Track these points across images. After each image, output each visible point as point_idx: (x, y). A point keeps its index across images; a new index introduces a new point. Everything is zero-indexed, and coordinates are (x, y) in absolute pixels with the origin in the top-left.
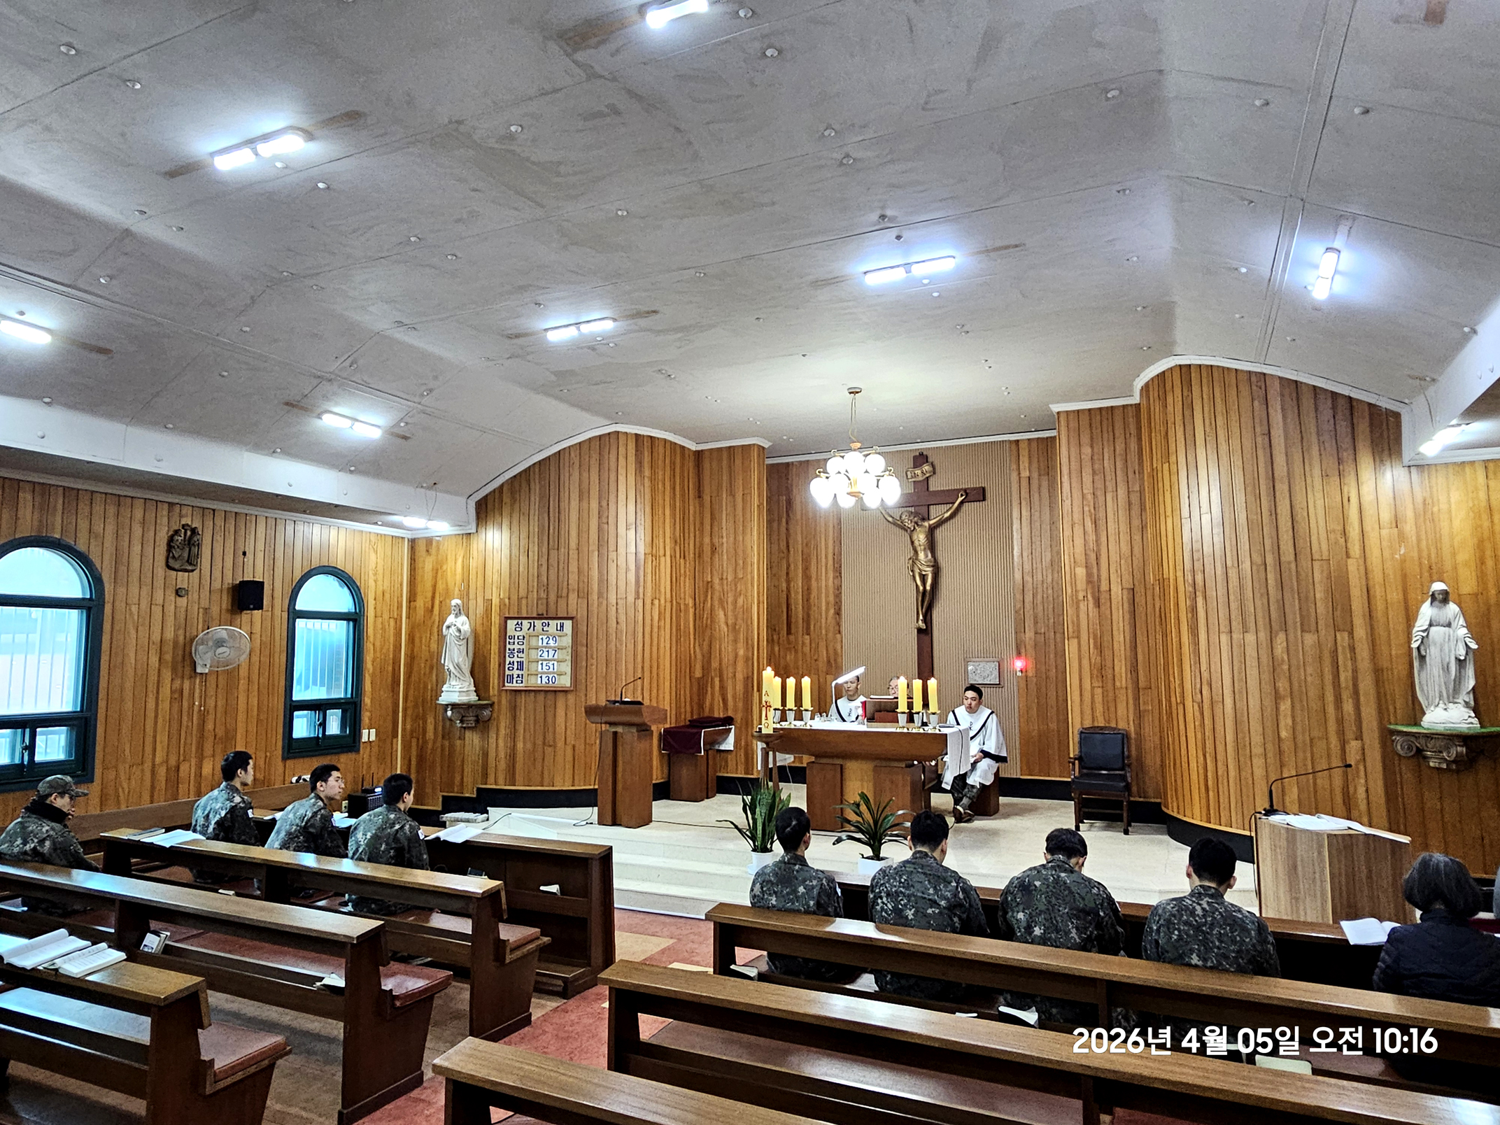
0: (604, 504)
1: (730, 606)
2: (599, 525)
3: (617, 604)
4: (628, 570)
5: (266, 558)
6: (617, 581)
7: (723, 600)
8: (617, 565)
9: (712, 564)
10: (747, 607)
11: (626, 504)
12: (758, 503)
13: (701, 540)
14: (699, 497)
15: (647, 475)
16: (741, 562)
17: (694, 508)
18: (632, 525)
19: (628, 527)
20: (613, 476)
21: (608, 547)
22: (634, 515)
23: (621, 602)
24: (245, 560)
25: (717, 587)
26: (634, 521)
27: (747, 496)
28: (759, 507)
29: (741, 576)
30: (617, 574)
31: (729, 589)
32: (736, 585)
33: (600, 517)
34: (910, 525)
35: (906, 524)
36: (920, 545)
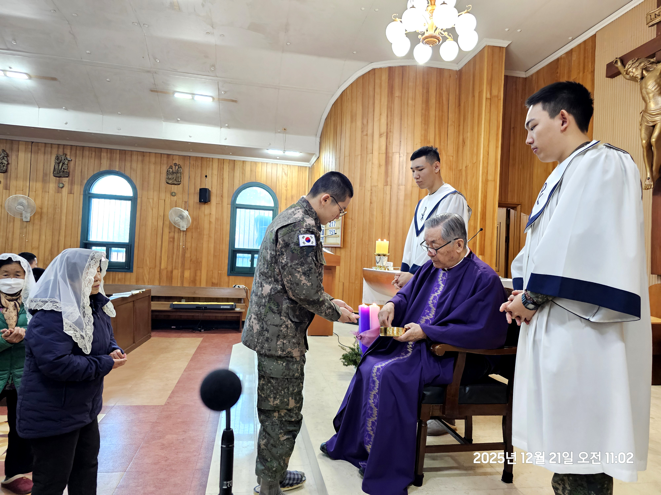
0: (365, 122)
1: (469, 187)
2: (362, 138)
3: (371, 190)
4: (380, 166)
5: (218, 179)
6: (372, 174)
7: (466, 183)
8: (372, 163)
9: (462, 155)
10: (476, 186)
11: (380, 119)
12: (489, 96)
13: (459, 138)
14: (459, 105)
15: (397, 95)
16: (475, 149)
17: (456, 115)
18: (383, 133)
19: (381, 135)
20: (371, 102)
21: (367, 152)
22: (386, 125)
23: (374, 189)
24: (207, 179)
25: (464, 173)
26: (385, 130)
27: (481, 93)
28: (490, 100)
29: (475, 161)
30: (372, 170)
31: (469, 173)
32: (472, 169)
33: (362, 132)
34: (636, 73)
35: (631, 74)
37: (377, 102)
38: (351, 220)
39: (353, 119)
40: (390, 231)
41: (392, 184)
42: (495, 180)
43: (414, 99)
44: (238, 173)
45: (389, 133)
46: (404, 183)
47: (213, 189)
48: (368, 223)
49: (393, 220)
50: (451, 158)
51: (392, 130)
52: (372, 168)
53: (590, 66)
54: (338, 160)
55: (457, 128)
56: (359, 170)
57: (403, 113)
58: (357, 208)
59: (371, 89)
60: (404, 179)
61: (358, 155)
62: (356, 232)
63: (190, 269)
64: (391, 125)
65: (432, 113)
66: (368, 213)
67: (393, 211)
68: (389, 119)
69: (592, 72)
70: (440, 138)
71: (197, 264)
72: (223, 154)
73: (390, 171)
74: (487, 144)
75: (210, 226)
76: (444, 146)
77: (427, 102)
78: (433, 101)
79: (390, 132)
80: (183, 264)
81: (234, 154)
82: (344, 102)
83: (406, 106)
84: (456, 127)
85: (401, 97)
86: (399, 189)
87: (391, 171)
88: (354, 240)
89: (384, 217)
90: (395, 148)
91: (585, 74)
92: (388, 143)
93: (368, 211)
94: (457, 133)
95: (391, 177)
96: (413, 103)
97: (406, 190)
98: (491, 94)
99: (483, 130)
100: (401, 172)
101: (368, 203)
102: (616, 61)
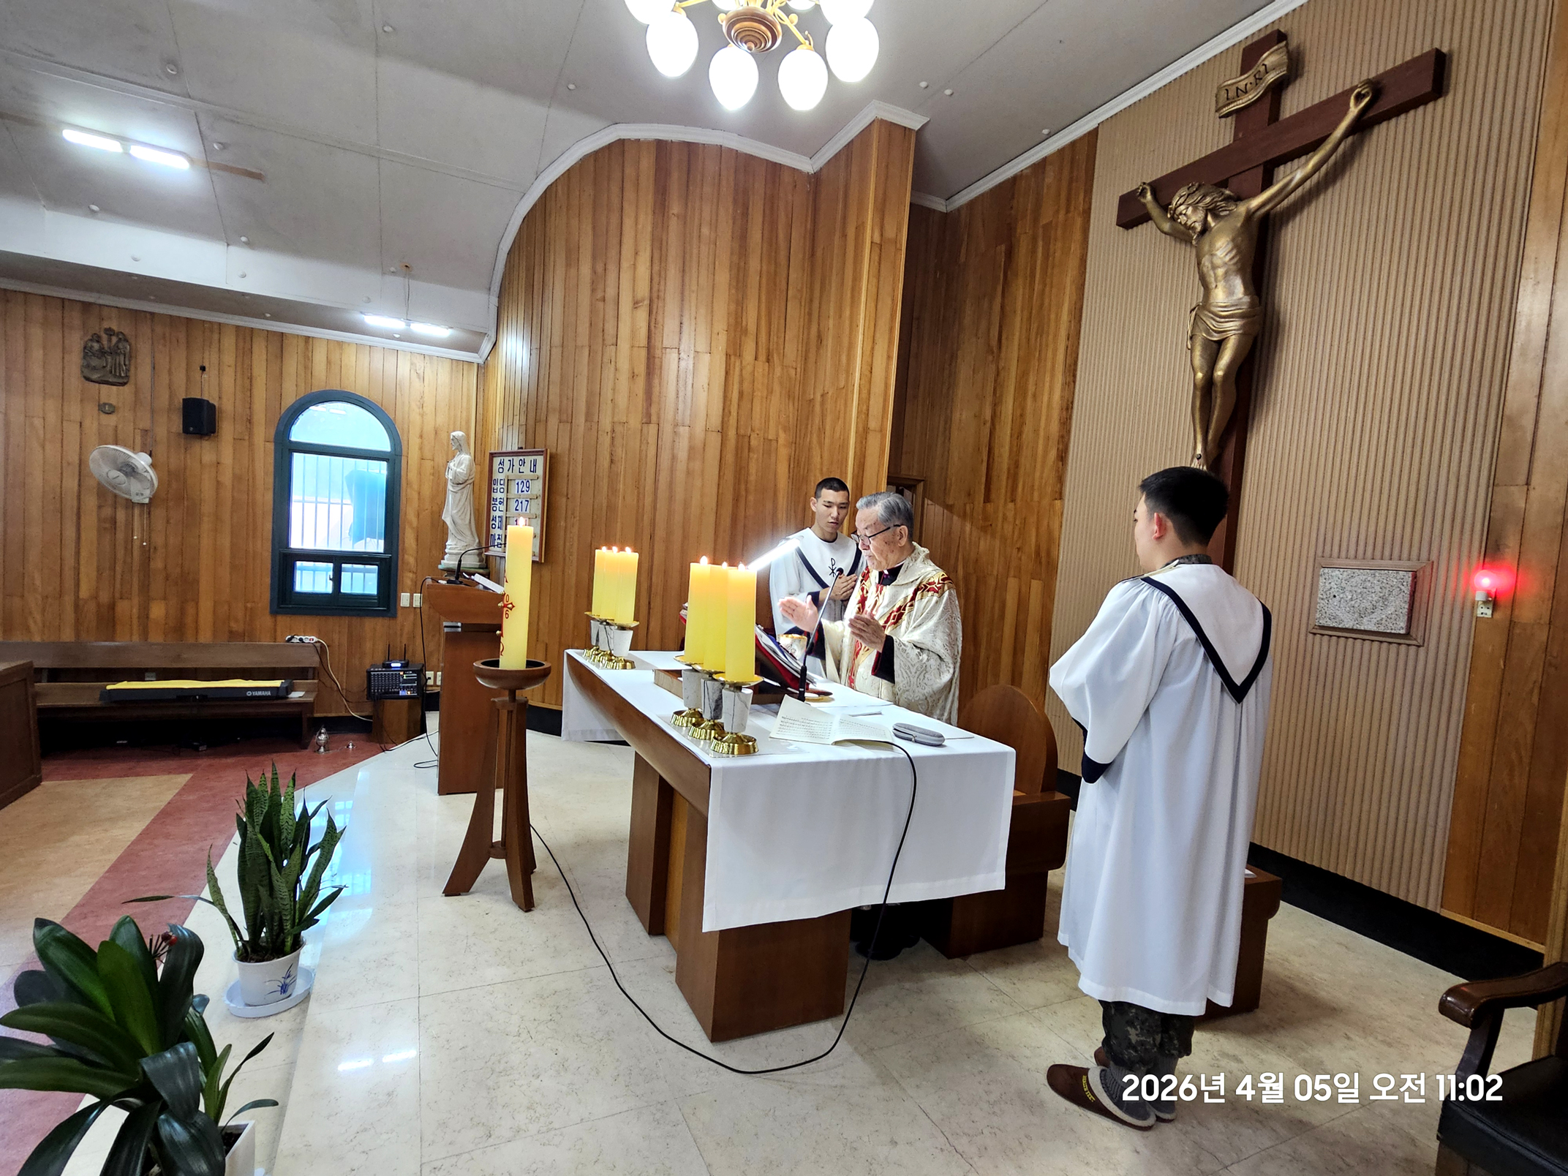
0: (600, 269)
1: (827, 441)
2: (592, 305)
3: (613, 431)
4: (633, 376)
5: (238, 375)
6: (614, 394)
7: (822, 430)
8: (616, 369)
9: (816, 368)
10: (844, 443)
11: (634, 265)
12: (877, 238)
13: (809, 327)
14: (813, 254)
15: (675, 212)
16: (844, 358)
17: (806, 273)
18: (643, 300)
19: (636, 304)
20: (615, 221)
21: (604, 340)
22: (647, 282)
23: (619, 429)
24: (205, 376)
25: (818, 409)
26: (647, 294)
27: (860, 229)
28: (880, 247)
29: (843, 383)
30: (615, 383)
31: (829, 410)
32: (836, 402)
33: (593, 290)
34: (1194, 219)
35: (1182, 219)
36: (1214, 267)
37: (628, 223)
38: (564, 500)
39: (572, 260)
40: (653, 530)
41: (661, 422)
43: (714, 226)
44: (292, 364)
45: (656, 300)
46: (687, 422)
47: (224, 400)
48: (604, 508)
49: (662, 506)
50: (793, 371)
51: (661, 294)
52: (616, 378)
53: (1082, 198)
54: (534, 352)
55: (807, 305)
56: (586, 381)
57: (688, 257)
58: (580, 471)
59: (615, 189)
60: (688, 412)
61: (582, 347)
62: (575, 530)
63: (165, 598)
64: (659, 284)
65: (754, 264)
66: (604, 486)
67: (663, 485)
68: (656, 268)
70: (770, 325)
71: (185, 586)
72: (246, 315)
73: (656, 390)
74: (869, 348)
75: (217, 493)
76: (777, 343)
77: (742, 238)
79: (658, 297)
80: (145, 588)
81: (276, 317)
82: (550, 214)
83: (695, 241)
85: (685, 217)
86: (675, 433)
87: (660, 392)
88: (572, 545)
89: (641, 496)
90: (668, 335)
91: (1070, 215)
92: (652, 325)
93: (606, 480)
94: (807, 316)
95: (659, 404)
96: (712, 234)
97: (691, 438)
98: (882, 235)
99: (862, 316)
100: (681, 394)
101: (604, 462)
102: (1143, 189)
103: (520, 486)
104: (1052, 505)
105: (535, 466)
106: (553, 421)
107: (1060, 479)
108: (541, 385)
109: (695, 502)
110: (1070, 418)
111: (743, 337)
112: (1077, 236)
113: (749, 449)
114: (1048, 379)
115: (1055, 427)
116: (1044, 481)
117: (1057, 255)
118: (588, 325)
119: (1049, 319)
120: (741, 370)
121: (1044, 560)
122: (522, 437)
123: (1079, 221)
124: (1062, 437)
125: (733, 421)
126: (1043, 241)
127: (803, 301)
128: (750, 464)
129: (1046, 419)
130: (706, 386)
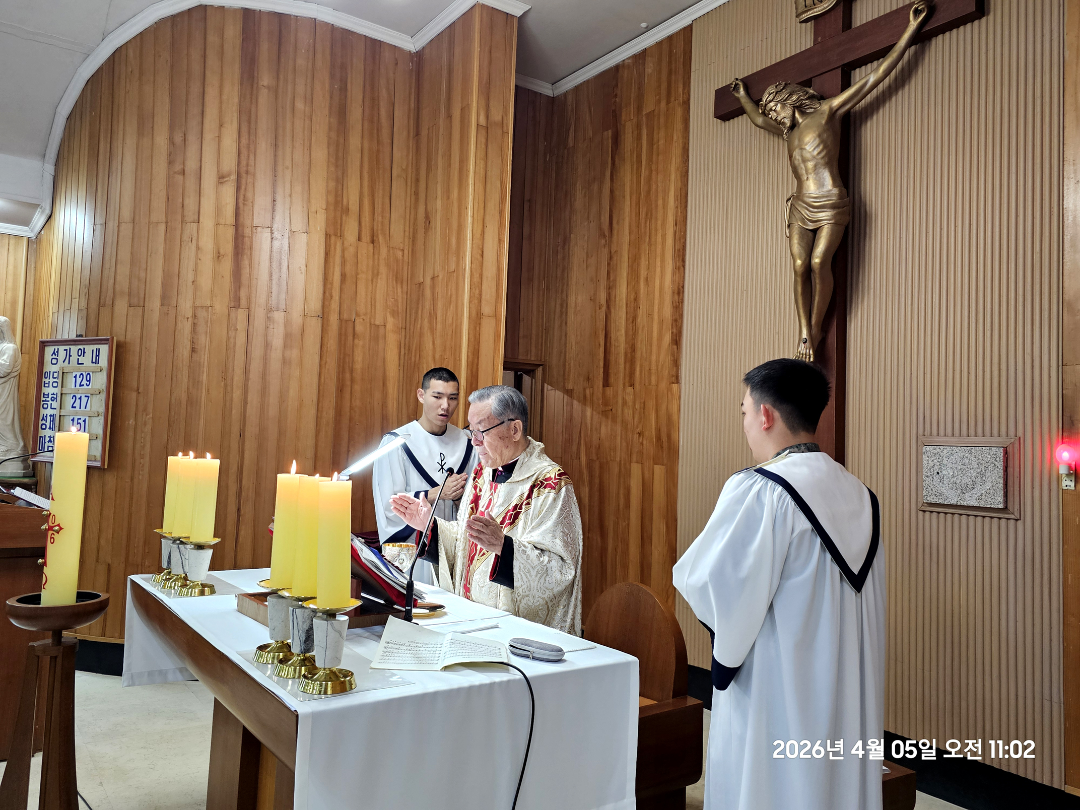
1: (439, 326)
2: (169, 177)
3: (195, 316)
4: (218, 256)
6: (196, 275)
7: (433, 316)
8: (198, 248)
9: (424, 250)
10: (456, 326)
11: (219, 137)
12: (483, 121)
13: (416, 208)
14: (418, 134)
15: (265, 84)
16: (454, 241)
17: (411, 155)
18: (229, 175)
19: (221, 178)
20: (195, 88)
21: (183, 216)
22: (234, 156)
23: (201, 314)
25: (428, 292)
26: (234, 167)
27: (465, 110)
28: (486, 129)
29: (453, 267)
30: (196, 264)
31: (440, 296)
32: (447, 285)
33: (170, 163)
34: (783, 115)
35: (773, 115)
36: (804, 161)
37: (211, 91)
38: (134, 395)
39: (145, 126)
40: (244, 425)
41: (253, 306)
42: (496, 316)
43: (310, 100)
45: (244, 175)
46: (283, 307)
48: (184, 402)
49: (254, 398)
50: (401, 253)
51: (251, 169)
52: (198, 259)
53: (681, 90)
54: (98, 227)
55: (413, 185)
57: (280, 131)
58: (154, 362)
59: (195, 56)
60: (283, 296)
61: (157, 223)
62: (148, 428)
64: (248, 158)
66: (184, 377)
67: (255, 376)
68: (244, 141)
69: (684, 102)
73: (245, 272)
74: (479, 231)
76: (382, 223)
78: (356, 114)
79: (247, 172)
82: (119, 78)
83: (288, 115)
84: (409, 184)
85: (276, 91)
86: (269, 318)
87: (250, 274)
88: (143, 447)
89: (229, 389)
90: (259, 213)
91: (671, 105)
92: (241, 200)
93: (185, 372)
94: (413, 197)
95: (250, 286)
96: (307, 109)
97: (287, 323)
98: (487, 117)
99: (471, 198)
100: (275, 277)
101: (184, 351)
102: (736, 85)
103: (79, 380)
104: (670, 390)
105: (98, 356)
106: (121, 306)
107: (676, 363)
108: (107, 266)
109: (293, 393)
110: (682, 302)
111: (344, 218)
112: (679, 126)
113: (354, 336)
114: (658, 263)
115: (668, 311)
116: (660, 367)
117: (662, 142)
118: (164, 199)
119: (657, 206)
120: (343, 251)
121: (665, 445)
122: (83, 323)
123: (679, 112)
124: (676, 321)
125: (335, 305)
126: (647, 130)
127: (409, 181)
128: (356, 353)
129: (660, 304)
130: (303, 268)
